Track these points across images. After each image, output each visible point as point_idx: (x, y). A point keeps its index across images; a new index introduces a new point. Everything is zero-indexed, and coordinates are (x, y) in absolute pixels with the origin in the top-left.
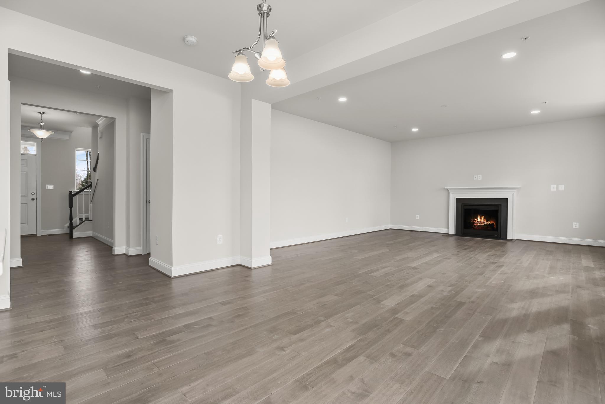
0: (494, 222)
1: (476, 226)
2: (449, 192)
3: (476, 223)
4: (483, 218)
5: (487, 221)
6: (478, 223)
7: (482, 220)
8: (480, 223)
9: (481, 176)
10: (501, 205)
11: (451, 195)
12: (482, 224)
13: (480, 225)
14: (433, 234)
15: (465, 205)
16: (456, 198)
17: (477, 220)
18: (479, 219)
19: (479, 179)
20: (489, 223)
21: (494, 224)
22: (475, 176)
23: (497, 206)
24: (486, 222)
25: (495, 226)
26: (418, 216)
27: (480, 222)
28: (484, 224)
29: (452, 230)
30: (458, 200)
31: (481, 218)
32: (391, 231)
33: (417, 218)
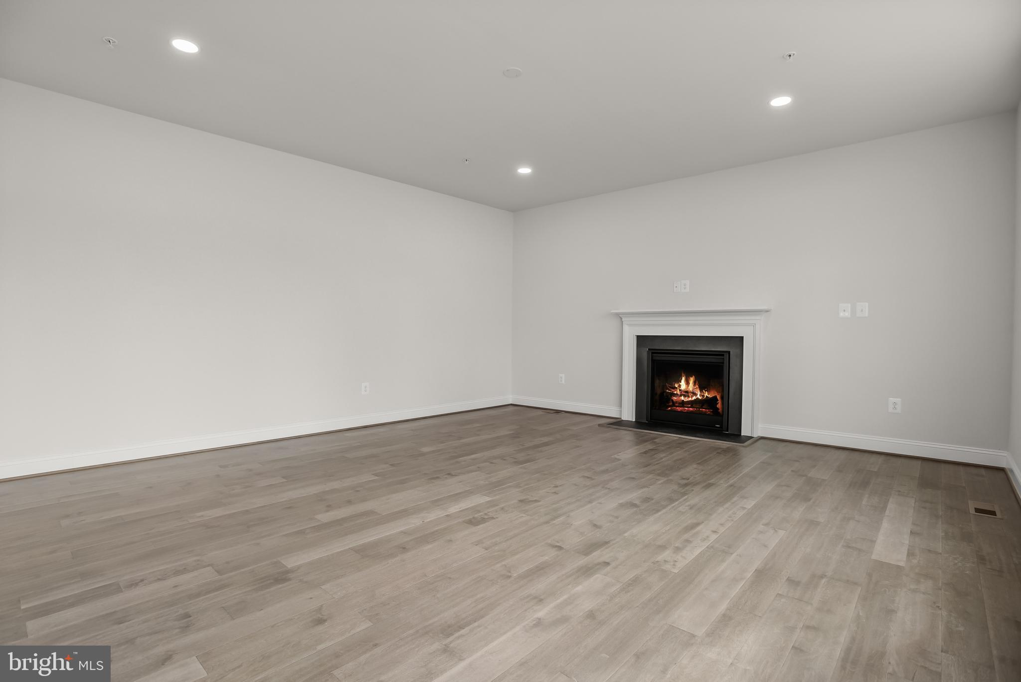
0: (717, 392)
1: (676, 402)
2: (622, 322)
3: (677, 394)
4: (692, 380)
5: (701, 391)
6: (681, 396)
7: (691, 387)
8: (685, 396)
9: (688, 284)
10: (729, 352)
11: (626, 328)
12: (690, 399)
13: (686, 399)
14: (590, 418)
15: (653, 352)
16: (637, 336)
17: (680, 386)
18: (683, 385)
19: (683, 290)
20: (706, 394)
21: (718, 398)
22: (675, 284)
23: (721, 354)
24: (699, 393)
25: (719, 405)
26: (563, 376)
27: (686, 393)
28: (694, 398)
29: (628, 413)
30: (642, 340)
31: (687, 383)
32: (511, 408)
33: (561, 381)
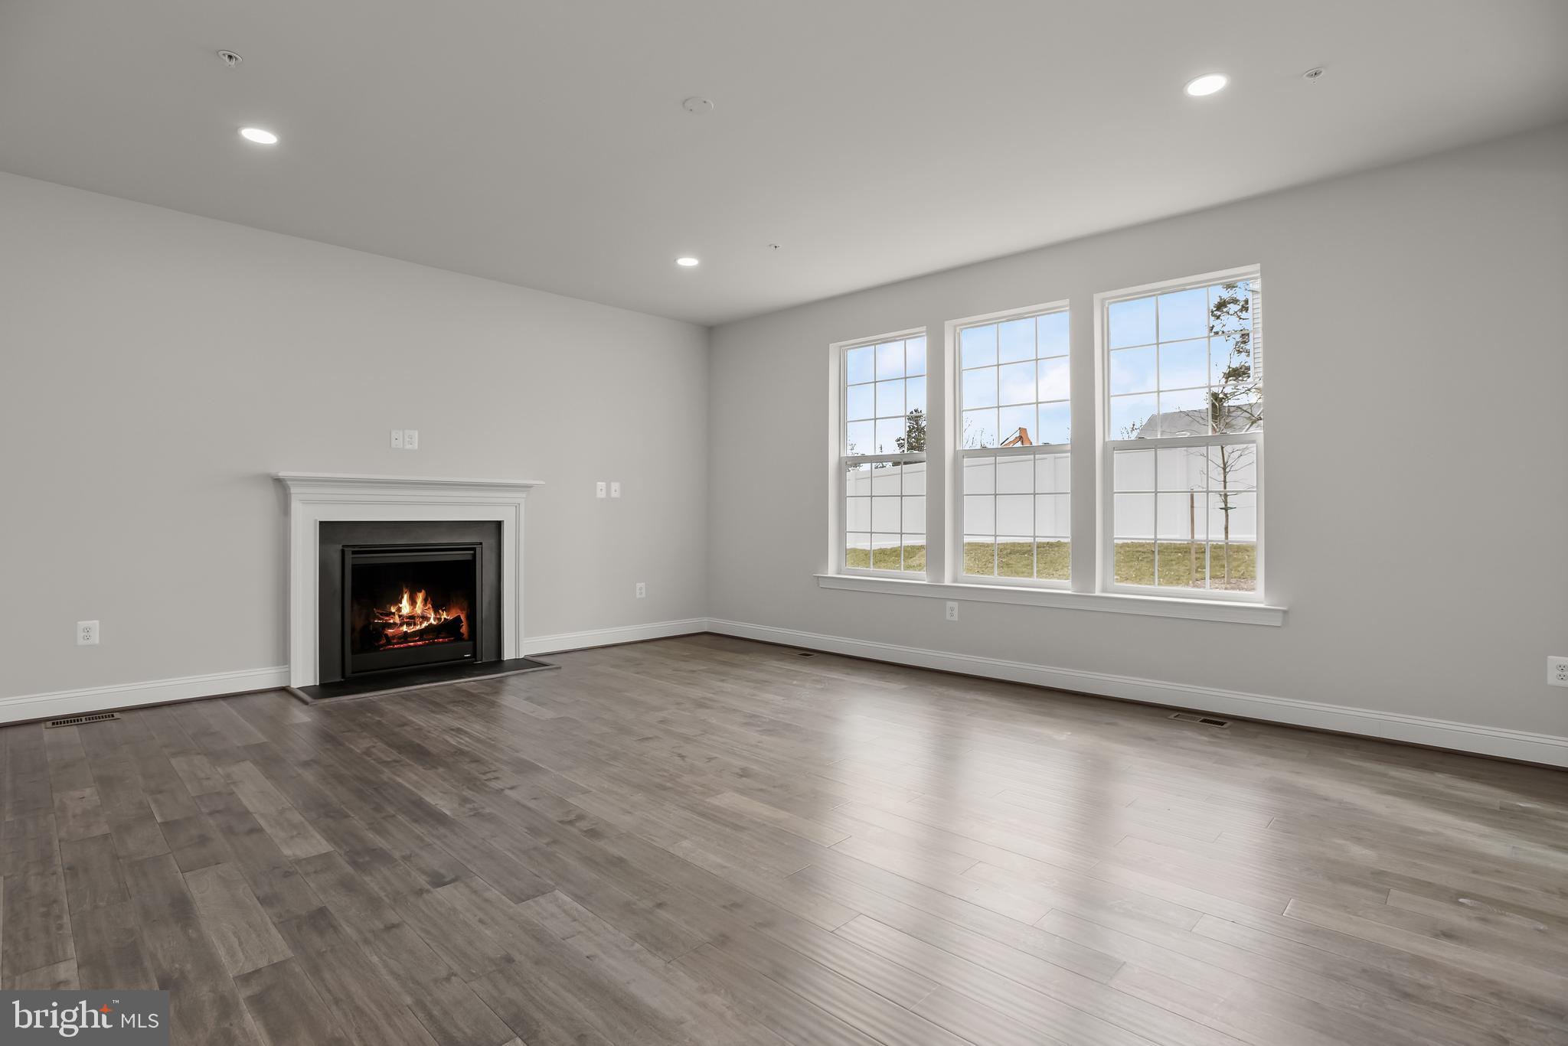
0: (462, 610)
1: (393, 637)
2: (289, 493)
3: (395, 624)
4: (420, 597)
5: (436, 609)
6: (402, 625)
7: (419, 609)
8: (409, 624)
9: (417, 436)
10: (480, 545)
11: (296, 507)
12: (418, 627)
13: (411, 629)
15: (354, 551)
16: (320, 522)
17: (399, 609)
18: (405, 607)
19: (408, 447)
20: (444, 616)
21: (463, 618)
22: (394, 435)
23: (468, 548)
24: (432, 616)
25: (464, 629)
27: (411, 619)
28: (425, 624)
29: (305, 672)
30: (328, 530)
31: (413, 603)
